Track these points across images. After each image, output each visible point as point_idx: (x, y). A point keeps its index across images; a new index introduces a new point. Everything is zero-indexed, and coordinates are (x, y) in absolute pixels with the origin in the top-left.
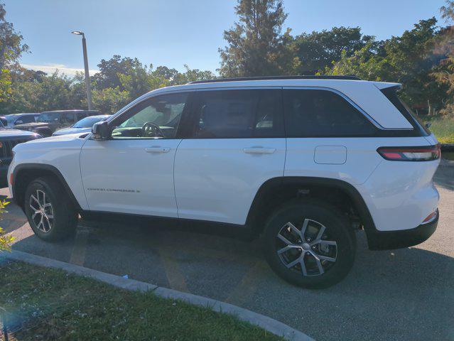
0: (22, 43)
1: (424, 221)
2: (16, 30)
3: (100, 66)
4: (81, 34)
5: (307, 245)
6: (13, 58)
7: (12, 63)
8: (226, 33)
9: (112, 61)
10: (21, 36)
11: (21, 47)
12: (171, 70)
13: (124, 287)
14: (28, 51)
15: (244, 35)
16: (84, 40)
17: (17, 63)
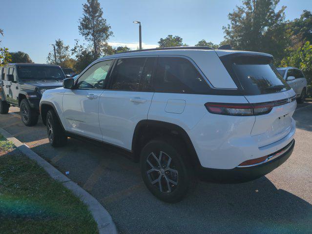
0: (110, 30)
1: (239, 165)
2: (108, 24)
3: (159, 43)
4: (138, 22)
5: (163, 170)
6: (104, 40)
7: (104, 43)
8: (230, 14)
9: (167, 39)
10: (110, 27)
11: (109, 33)
12: (209, 43)
13: (53, 177)
14: (113, 35)
15: (244, 15)
16: (140, 27)
17: (106, 44)
